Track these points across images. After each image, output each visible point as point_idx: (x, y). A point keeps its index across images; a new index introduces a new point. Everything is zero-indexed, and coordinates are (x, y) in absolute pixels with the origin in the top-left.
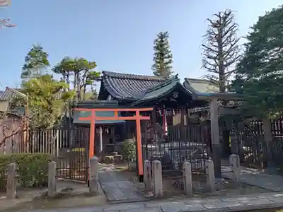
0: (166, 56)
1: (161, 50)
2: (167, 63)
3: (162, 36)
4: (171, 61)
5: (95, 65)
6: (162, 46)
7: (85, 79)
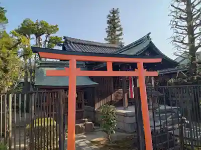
0: (118, 29)
1: (113, 24)
2: (118, 35)
3: (114, 12)
4: (122, 33)
5: (58, 29)
6: (114, 20)
7: (47, 43)
